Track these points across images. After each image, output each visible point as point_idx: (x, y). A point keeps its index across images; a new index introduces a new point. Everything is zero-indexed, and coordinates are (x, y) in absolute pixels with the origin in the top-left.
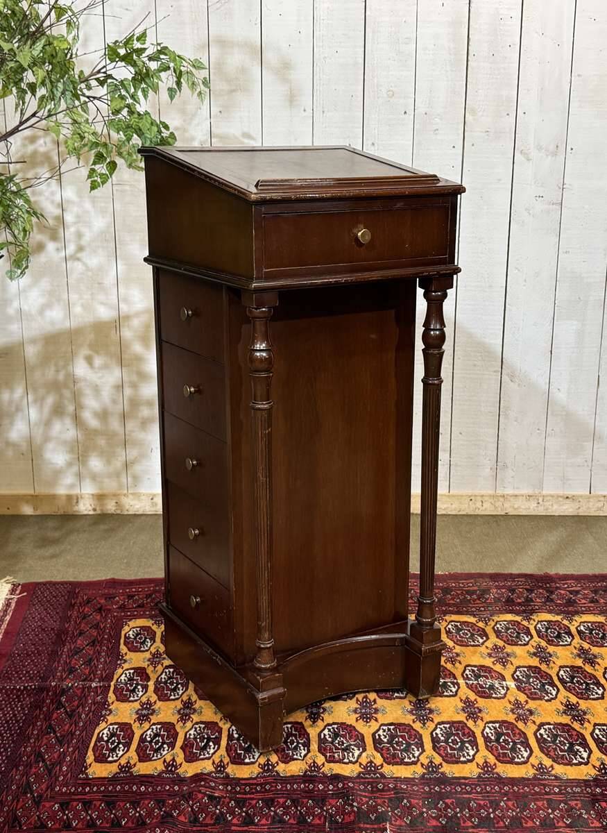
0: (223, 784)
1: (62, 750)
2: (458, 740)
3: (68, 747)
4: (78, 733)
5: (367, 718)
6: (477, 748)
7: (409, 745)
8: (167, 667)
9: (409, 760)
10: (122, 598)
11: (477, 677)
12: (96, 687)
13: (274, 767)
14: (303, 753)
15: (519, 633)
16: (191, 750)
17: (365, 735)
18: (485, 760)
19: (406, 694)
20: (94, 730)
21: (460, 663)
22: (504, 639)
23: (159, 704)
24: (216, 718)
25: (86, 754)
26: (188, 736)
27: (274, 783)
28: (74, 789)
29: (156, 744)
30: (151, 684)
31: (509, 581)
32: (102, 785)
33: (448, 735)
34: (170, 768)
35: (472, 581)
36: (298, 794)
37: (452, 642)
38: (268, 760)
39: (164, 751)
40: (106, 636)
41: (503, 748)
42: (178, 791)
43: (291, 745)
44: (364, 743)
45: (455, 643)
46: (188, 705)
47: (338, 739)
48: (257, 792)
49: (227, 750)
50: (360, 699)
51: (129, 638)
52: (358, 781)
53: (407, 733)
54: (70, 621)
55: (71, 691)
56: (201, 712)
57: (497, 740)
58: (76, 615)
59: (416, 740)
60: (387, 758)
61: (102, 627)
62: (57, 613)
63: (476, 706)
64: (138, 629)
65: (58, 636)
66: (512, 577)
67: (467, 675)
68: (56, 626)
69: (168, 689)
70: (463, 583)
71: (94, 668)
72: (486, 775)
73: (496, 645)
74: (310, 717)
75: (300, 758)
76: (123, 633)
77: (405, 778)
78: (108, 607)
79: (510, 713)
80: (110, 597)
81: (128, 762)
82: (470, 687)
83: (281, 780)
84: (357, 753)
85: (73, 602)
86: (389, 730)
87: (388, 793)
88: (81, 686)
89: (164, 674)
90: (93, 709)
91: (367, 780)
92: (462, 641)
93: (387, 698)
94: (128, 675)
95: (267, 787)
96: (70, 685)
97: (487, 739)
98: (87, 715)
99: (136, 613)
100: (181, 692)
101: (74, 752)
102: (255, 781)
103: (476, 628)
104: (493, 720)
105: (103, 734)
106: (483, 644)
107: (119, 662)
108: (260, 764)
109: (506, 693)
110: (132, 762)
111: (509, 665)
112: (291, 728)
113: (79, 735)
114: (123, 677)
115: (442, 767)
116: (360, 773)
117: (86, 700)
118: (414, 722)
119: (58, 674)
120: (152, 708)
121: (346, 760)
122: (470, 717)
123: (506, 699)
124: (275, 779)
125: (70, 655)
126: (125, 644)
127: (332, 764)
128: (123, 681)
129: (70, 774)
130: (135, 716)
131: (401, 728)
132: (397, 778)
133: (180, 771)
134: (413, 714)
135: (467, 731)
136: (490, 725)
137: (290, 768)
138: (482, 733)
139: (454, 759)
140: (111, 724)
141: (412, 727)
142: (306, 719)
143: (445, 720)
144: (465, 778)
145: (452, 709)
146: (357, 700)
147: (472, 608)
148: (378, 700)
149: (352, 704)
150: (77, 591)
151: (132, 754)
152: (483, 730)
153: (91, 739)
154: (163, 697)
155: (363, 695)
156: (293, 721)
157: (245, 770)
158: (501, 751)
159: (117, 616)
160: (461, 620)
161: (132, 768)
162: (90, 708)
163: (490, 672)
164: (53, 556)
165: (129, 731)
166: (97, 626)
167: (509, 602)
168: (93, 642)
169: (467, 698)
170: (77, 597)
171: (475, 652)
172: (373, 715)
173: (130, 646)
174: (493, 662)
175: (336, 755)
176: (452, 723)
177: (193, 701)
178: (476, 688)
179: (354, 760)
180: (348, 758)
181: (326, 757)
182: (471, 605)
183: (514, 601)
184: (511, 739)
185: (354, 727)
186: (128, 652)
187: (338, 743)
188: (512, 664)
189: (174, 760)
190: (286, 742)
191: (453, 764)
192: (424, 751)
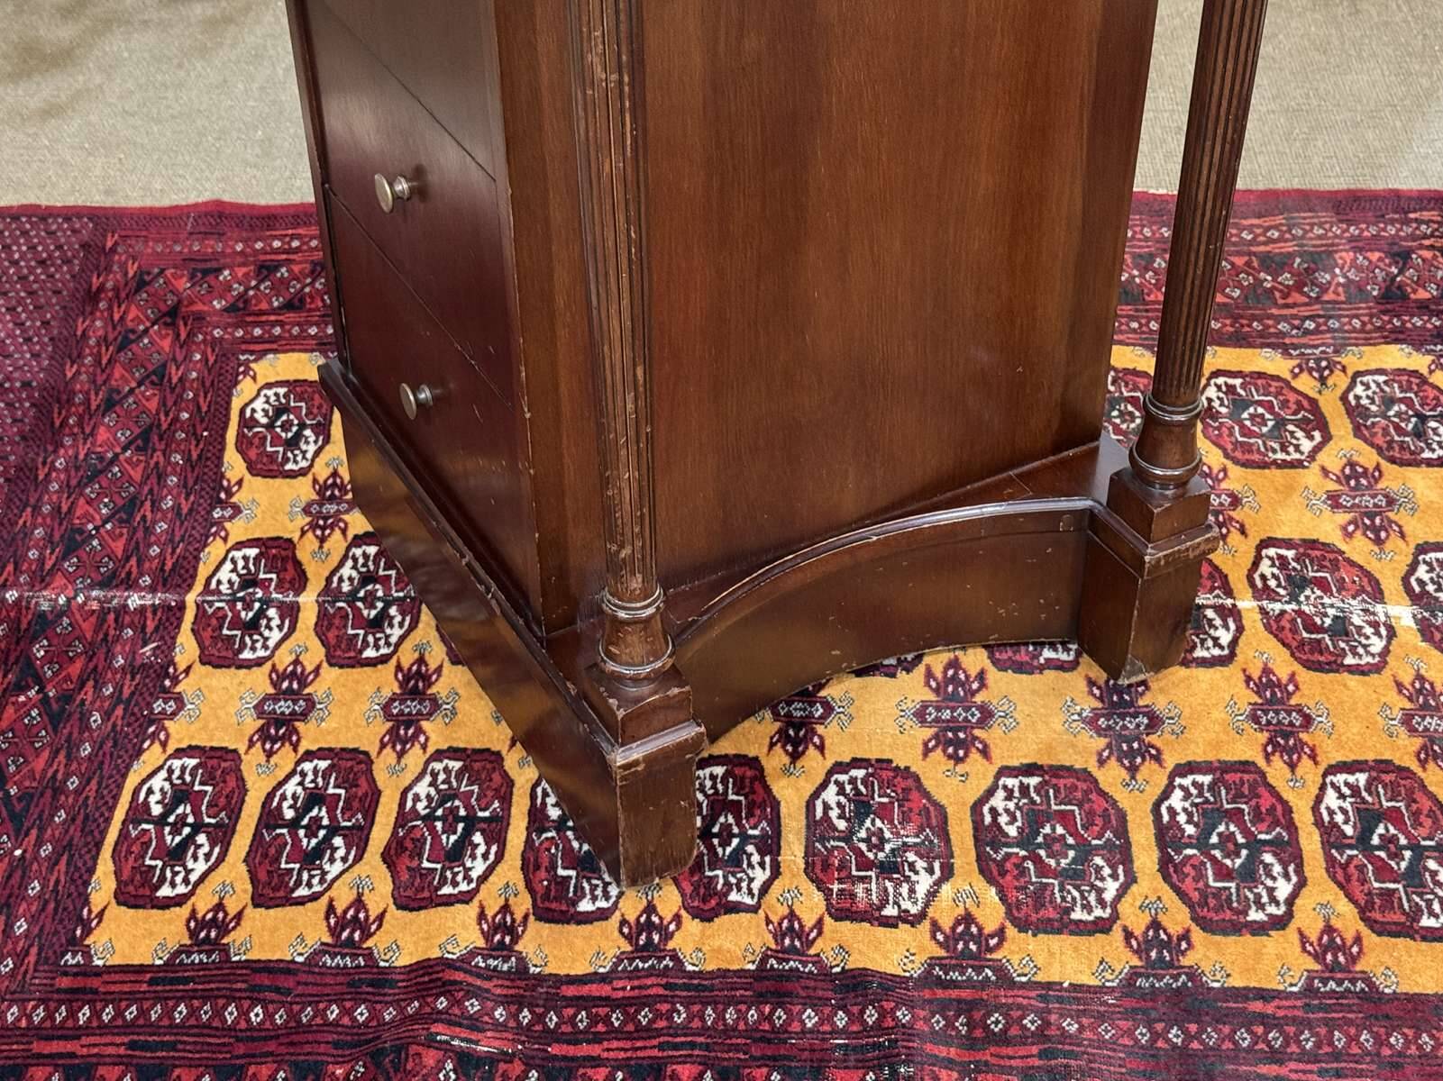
0: (506, 1001)
1: (18, 853)
2: (1241, 840)
3: (39, 843)
4: (73, 783)
5: (958, 744)
6: (1300, 871)
7: (1085, 852)
8: (359, 540)
9: (1085, 917)
10: (241, 272)
11: (1297, 584)
12: (142, 610)
13: (668, 936)
14: (760, 876)
15: (1423, 419)
16: (415, 864)
17: (950, 810)
18: (1327, 920)
19: (1078, 654)
20: (124, 776)
21: (1243, 531)
22: (1380, 440)
23: (330, 674)
24: (497, 736)
25: (92, 871)
26: (409, 804)
27: (664, 999)
28: (41, 1011)
29: (311, 833)
30: (308, 601)
31: (1392, 222)
32: (132, 998)
33: (1209, 815)
34: (345, 935)
35: (1279, 220)
36: (737, 1048)
37: (1220, 452)
38: (650, 909)
39: (332, 860)
40: (185, 415)
41: (1383, 872)
42: (366, 1024)
43: (725, 844)
44: (947, 841)
45: (1227, 456)
46: (416, 683)
47: (868, 823)
48: (614, 1033)
49: (524, 868)
50: (938, 673)
51: (252, 422)
52: (927, 994)
53: (1080, 806)
54: (80, 356)
55: (66, 621)
56: (454, 712)
57: (1363, 839)
58: (101, 333)
59: (1108, 834)
60: (1019, 904)
61: (175, 380)
62: (46, 323)
63: (1293, 702)
64: (282, 391)
65: (42, 408)
66: (1398, 204)
67: (1263, 577)
68: (37, 372)
69: (360, 621)
70: (1250, 229)
71: (140, 534)
72: (1332, 984)
73: (1352, 464)
74: (783, 737)
75: (748, 901)
76: (236, 404)
77: (1074, 987)
78: (199, 307)
79: (1403, 730)
80: (204, 270)
81: (220, 906)
82: (1275, 625)
83: (686, 987)
84: (924, 882)
85: (95, 282)
86: (1024, 790)
87: (1022, 1051)
88: (95, 606)
89: (350, 563)
90: (126, 692)
91: (954, 993)
92: (1247, 448)
93: (1020, 668)
94: (241, 564)
95: (644, 1017)
96: (62, 600)
97: (1330, 835)
98: (107, 715)
99: (277, 331)
100: (396, 633)
101: (53, 861)
102: (605, 990)
103: (1292, 397)
104: (1350, 757)
105: (150, 791)
106: (1312, 455)
107: (217, 514)
108: (624, 922)
109: (1385, 652)
110: (232, 907)
111: (1394, 542)
112: (724, 780)
113: (78, 792)
114: (225, 574)
115: (1190, 945)
116: (933, 962)
117: (110, 656)
118: (1102, 762)
119: (33, 554)
120: (307, 691)
121: (890, 911)
122: (1276, 746)
123: (1387, 673)
124: (666, 986)
125: (74, 482)
126: (240, 448)
127: (846, 926)
128: (224, 588)
129: (34, 950)
130: (252, 724)
131: (1061, 782)
132: (1049, 986)
133: (377, 943)
134: (1100, 732)
135: (1266, 802)
136: (1340, 779)
137: (717, 943)
138: (1315, 809)
139: (1228, 915)
140: (179, 753)
141: (1096, 781)
142: (772, 745)
143: (1198, 754)
144: (1263, 995)
145: (1219, 714)
146: (929, 674)
147: (1278, 319)
148: (993, 674)
149: (911, 688)
150: (109, 244)
151: (235, 875)
152: (1319, 799)
153: (112, 809)
154: (343, 654)
155: (946, 657)
156: (731, 751)
157: (579, 942)
158: (1376, 885)
159: (222, 338)
160: (1247, 369)
161: (227, 932)
162: (119, 689)
163: (1335, 566)
164: (51, 112)
165: (232, 783)
166: (157, 378)
167: (1393, 298)
168: (145, 435)
169: (1267, 671)
170: (108, 269)
171: (1289, 489)
172: (977, 732)
173: (253, 453)
174: (1344, 528)
175: (859, 890)
176: (1221, 769)
177: (433, 666)
178: (1294, 631)
179: (914, 910)
180: (896, 903)
181: (828, 893)
182: (1274, 311)
183: (1405, 297)
184: (1408, 836)
185: (917, 779)
186: (248, 477)
187: (867, 840)
188: (1403, 536)
189: (359, 903)
190: (706, 834)
191: (1225, 933)
192: (1134, 880)
